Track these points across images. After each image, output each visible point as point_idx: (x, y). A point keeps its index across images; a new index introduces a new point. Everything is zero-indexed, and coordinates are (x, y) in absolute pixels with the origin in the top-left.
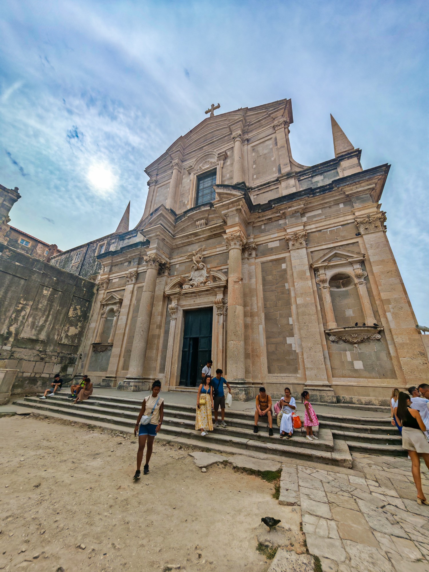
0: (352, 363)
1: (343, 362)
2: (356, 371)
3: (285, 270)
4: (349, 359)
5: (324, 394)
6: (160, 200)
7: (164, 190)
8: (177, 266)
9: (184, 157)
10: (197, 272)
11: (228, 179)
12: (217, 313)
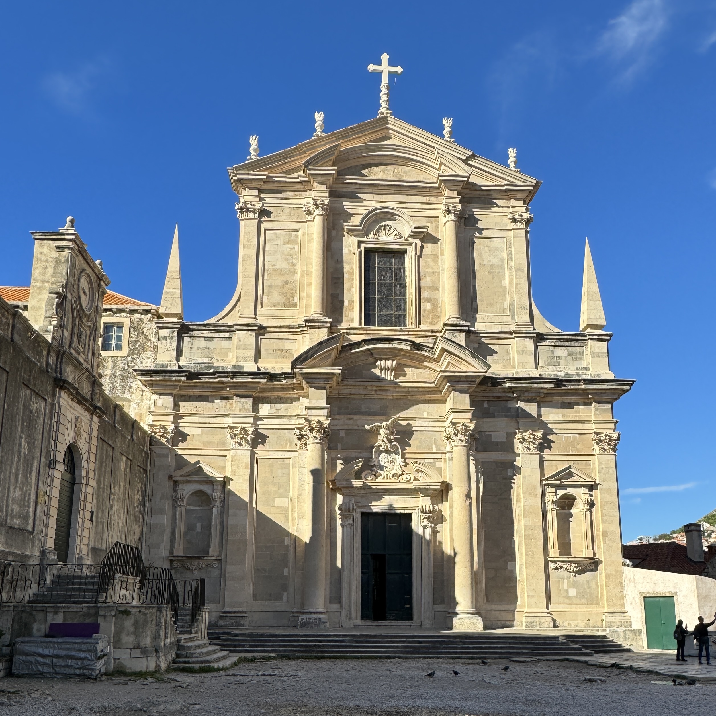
0: (567, 591)
1: (560, 590)
2: (569, 598)
3: (511, 478)
4: (566, 587)
5: (543, 620)
6: (277, 267)
7: (285, 243)
8: (342, 434)
9: (335, 185)
10: (383, 454)
11: (429, 287)
12: (423, 524)
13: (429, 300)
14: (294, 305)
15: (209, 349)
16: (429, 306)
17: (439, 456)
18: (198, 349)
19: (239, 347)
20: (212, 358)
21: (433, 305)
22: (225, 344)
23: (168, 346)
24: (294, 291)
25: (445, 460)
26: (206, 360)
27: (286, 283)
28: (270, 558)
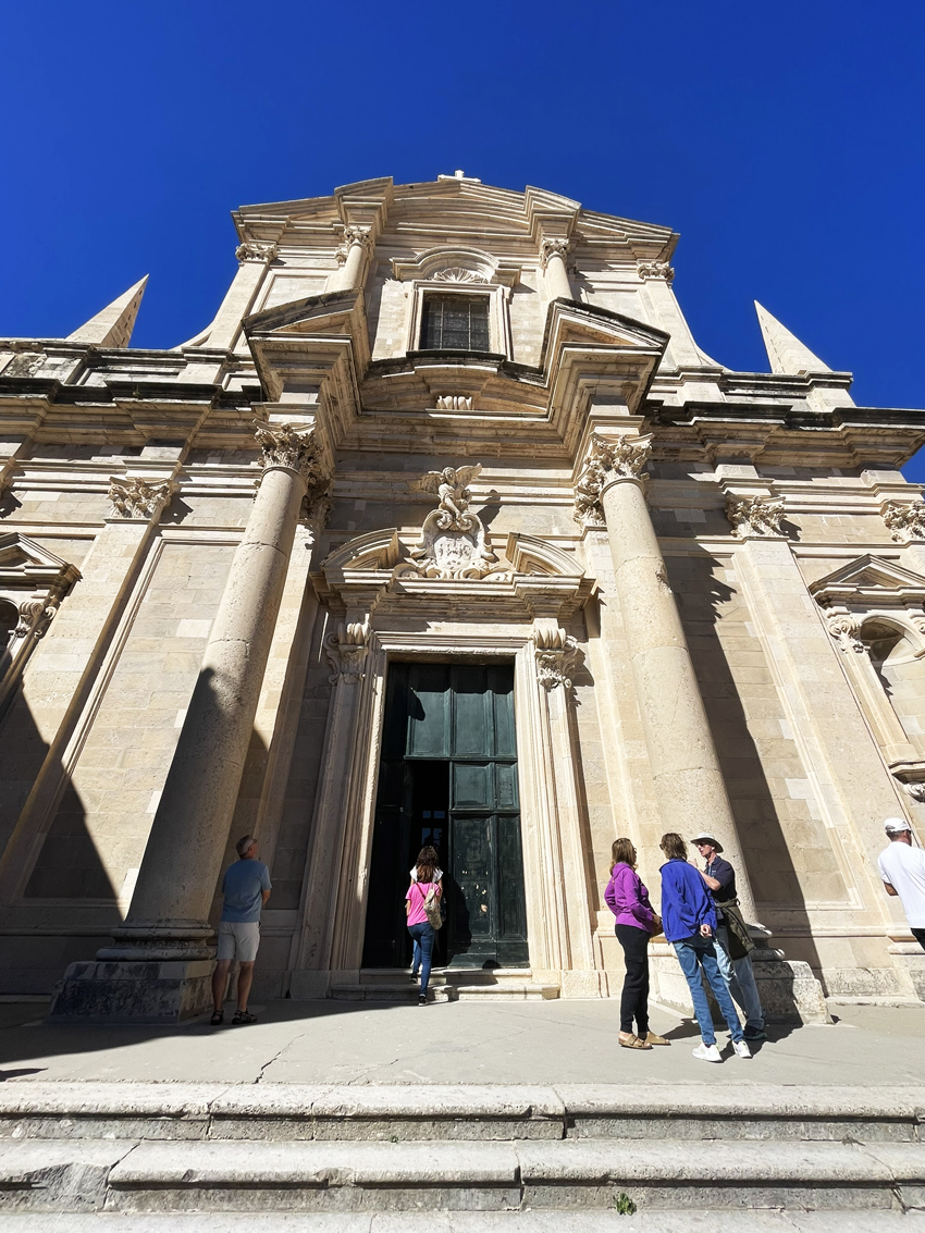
8: (360, 506)
9: (384, 236)
10: (443, 539)
12: (541, 677)
17: (569, 544)
25: (583, 551)
28: (121, 767)
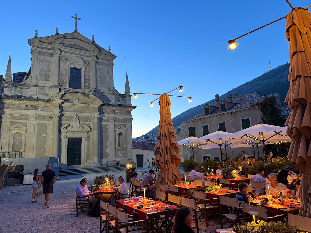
0: (120, 155)
1: (118, 155)
2: (120, 157)
3: (108, 128)
6: (44, 69)
7: (46, 63)
11: (88, 79)
12: (85, 140)
13: (87, 83)
14: (49, 80)
15: (21, 91)
16: (87, 84)
18: (18, 91)
19: (31, 91)
20: (22, 94)
21: (89, 84)
22: (27, 90)
23: (8, 89)
24: (49, 77)
25: (91, 124)
26: (21, 94)
27: (46, 74)
28: (41, 151)
